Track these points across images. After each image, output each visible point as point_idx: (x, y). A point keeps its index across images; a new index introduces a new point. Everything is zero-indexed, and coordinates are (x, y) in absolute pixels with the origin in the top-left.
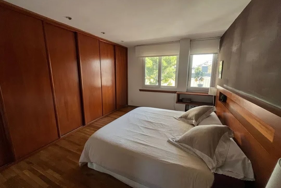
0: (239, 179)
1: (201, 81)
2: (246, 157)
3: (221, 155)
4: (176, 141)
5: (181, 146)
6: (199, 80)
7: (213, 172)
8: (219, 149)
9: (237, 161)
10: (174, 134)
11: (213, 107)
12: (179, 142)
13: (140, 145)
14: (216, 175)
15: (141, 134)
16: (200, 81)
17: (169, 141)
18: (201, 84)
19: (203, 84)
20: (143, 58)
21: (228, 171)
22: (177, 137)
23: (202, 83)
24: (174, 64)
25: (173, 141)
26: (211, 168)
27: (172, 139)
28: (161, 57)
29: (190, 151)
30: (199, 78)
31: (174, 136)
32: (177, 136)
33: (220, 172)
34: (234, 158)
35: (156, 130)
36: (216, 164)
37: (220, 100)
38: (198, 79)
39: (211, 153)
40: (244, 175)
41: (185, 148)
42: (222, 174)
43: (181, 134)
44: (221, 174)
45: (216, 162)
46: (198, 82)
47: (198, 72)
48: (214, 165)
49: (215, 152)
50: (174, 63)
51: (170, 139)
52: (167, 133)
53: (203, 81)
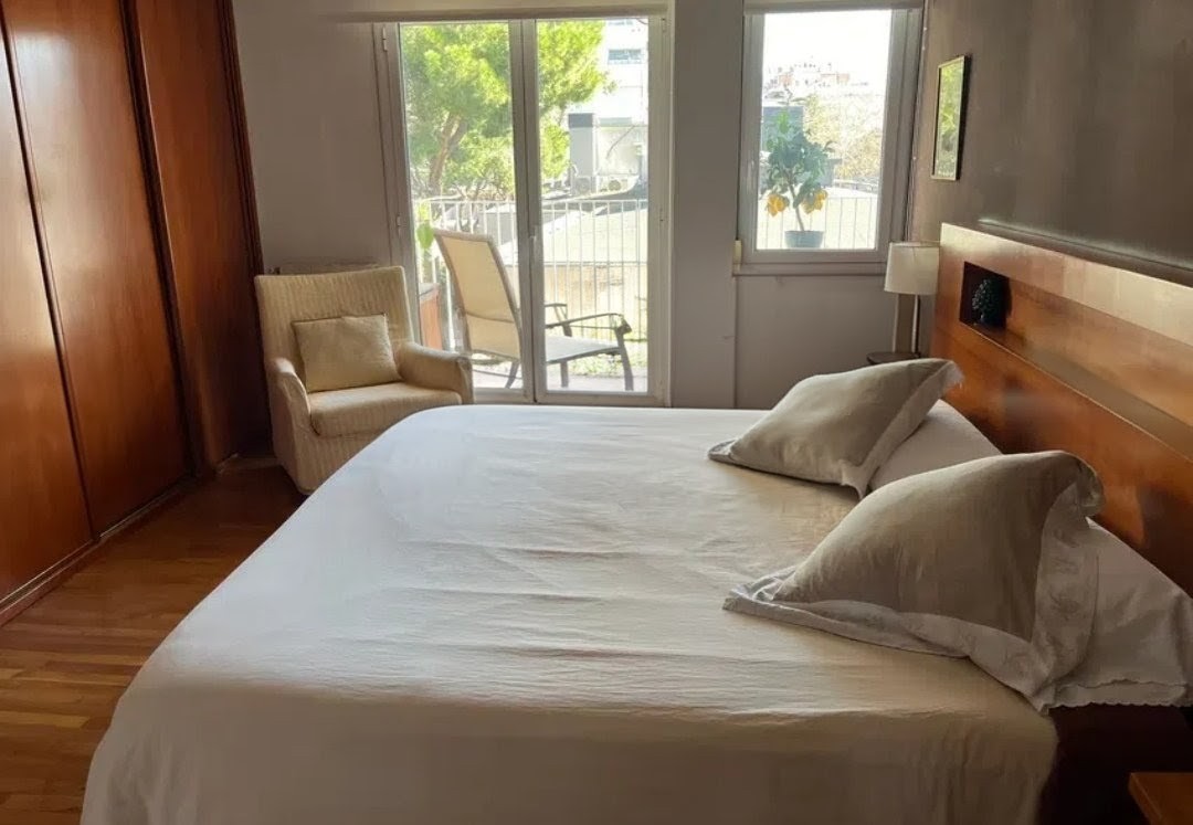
0: (1167, 705)
1: (808, 212)
2: (1184, 593)
3: (1066, 608)
4: (779, 598)
5: (824, 614)
6: (796, 205)
7: (1046, 706)
8: (1052, 584)
9: (1148, 621)
10: (747, 560)
11: (943, 364)
12: (804, 600)
13: (563, 662)
14: (1059, 715)
15: (534, 597)
16: (801, 207)
17: (737, 607)
18: (806, 228)
19: (821, 230)
20: (378, 25)
21: (1114, 682)
22: (778, 574)
23: (814, 221)
24: (559, 90)
25: (761, 596)
26: (1024, 686)
27: (751, 590)
28: (525, 22)
29: (883, 635)
30: (797, 190)
31: (751, 575)
32: (770, 567)
33: (1080, 697)
34: (1130, 614)
35: (620, 556)
36: (1052, 659)
37: (968, 316)
38: (788, 194)
39: (1016, 614)
40: (1184, 682)
41: (849, 624)
42: (1092, 706)
43: (790, 552)
44: (1087, 703)
45: (1050, 650)
46: (789, 219)
47: (786, 143)
48: (1045, 669)
49: (1037, 599)
50: (565, 84)
51: (735, 591)
52: (704, 560)
53: (820, 208)
